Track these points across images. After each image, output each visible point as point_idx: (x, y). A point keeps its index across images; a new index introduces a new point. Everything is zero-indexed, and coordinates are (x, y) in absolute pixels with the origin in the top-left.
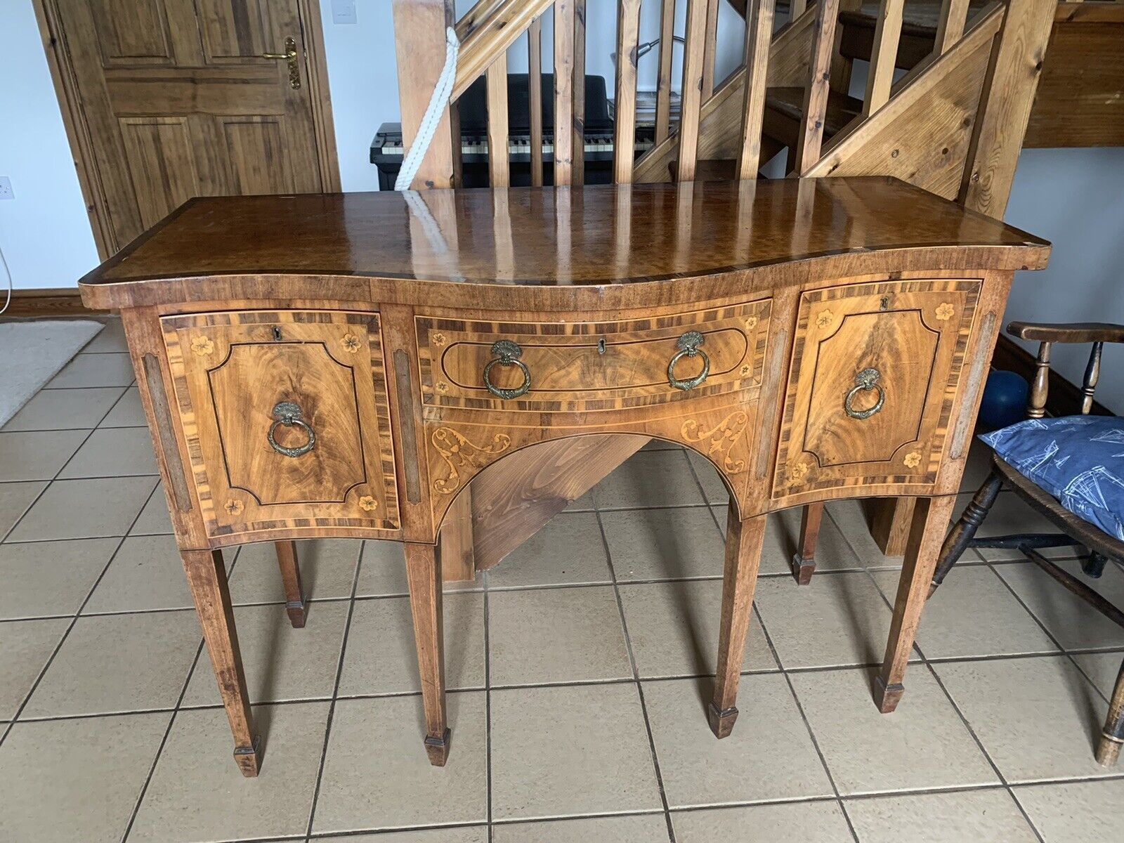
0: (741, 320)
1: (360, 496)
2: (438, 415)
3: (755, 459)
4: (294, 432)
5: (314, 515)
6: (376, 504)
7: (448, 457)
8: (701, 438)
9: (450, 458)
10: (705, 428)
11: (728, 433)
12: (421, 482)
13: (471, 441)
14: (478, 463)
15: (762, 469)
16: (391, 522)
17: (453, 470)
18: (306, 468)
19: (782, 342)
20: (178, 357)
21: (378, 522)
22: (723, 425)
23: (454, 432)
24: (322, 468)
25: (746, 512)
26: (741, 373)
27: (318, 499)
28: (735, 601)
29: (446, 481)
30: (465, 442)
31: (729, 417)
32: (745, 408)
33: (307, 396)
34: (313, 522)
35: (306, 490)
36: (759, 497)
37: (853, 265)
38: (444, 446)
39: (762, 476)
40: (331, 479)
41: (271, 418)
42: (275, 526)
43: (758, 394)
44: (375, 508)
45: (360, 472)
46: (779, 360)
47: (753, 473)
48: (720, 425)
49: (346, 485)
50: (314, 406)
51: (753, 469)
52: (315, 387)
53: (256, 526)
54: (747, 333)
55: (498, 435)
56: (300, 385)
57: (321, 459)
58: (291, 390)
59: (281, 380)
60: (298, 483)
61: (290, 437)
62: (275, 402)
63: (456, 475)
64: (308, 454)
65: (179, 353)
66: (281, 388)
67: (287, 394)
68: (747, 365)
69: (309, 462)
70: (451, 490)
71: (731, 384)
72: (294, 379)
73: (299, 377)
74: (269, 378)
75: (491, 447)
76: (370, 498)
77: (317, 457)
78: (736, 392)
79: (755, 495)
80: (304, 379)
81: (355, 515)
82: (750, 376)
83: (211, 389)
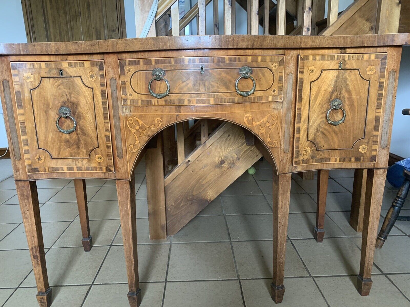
0: (270, 64)
1: (96, 155)
2: (129, 110)
3: (283, 141)
4: (68, 122)
5: (76, 165)
6: (103, 159)
7: (134, 132)
8: (255, 125)
9: (135, 133)
10: (256, 119)
11: (268, 124)
12: (123, 146)
13: (144, 123)
14: (148, 135)
15: (287, 148)
16: (110, 168)
17: (137, 139)
18: (73, 140)
19: (291, 79)
20: (18, 82)
21: (104, 168)
22: (265, 119)
23: (137, 118)
24: (79, 140)
25: (281, 170)
26: (272, 92)
27: (77, 156)
28: (279, 221)
29: (134, 145)
30: (142, 124)
31: (268, 116)
32: (276, 112)
33: (73, 104)
34: (75, 169)
35: (73, 152)
36: (286, 163)
37: (322, 41)
38: (133, 127)
39: (287, 151)
40: (83, 146)
41: (58, 115)
42: (58, 170)
43: (281, 106)
44: (102, 161)
45: (96, 142)
46: (291, 89)
47: (282, 149)
48: (264, 119)
49: (90, 149)
50: (76, 108)
51: (282, 147)
52: (77, 99)
53: (50, 169)
54: (273, 71)
55: (156, 119)
56: (71, 98)
57: (79, 135)
58: (67, 100)
59: (63, 96)
60: (69, 148)
61: (66, 124)
62: (60, 107)
63: (138, 142)
64: (74, 133)
65: (18, 80)
66: (62, 100)
67: (64, 103)
68: (274, 89)
69: (74, 137)
70: (136, 150)
71: (267, 97)
72: (68, 95)
73: (70, 94)
74: (57, 95)
75: (153, 126)
76: (100, 156)
77: (77, 134)
78: (270, 102)
79: (284, 161)
80: (72, 95)
81: (94, 165)
82: (276, 94)
83: (32, 98)
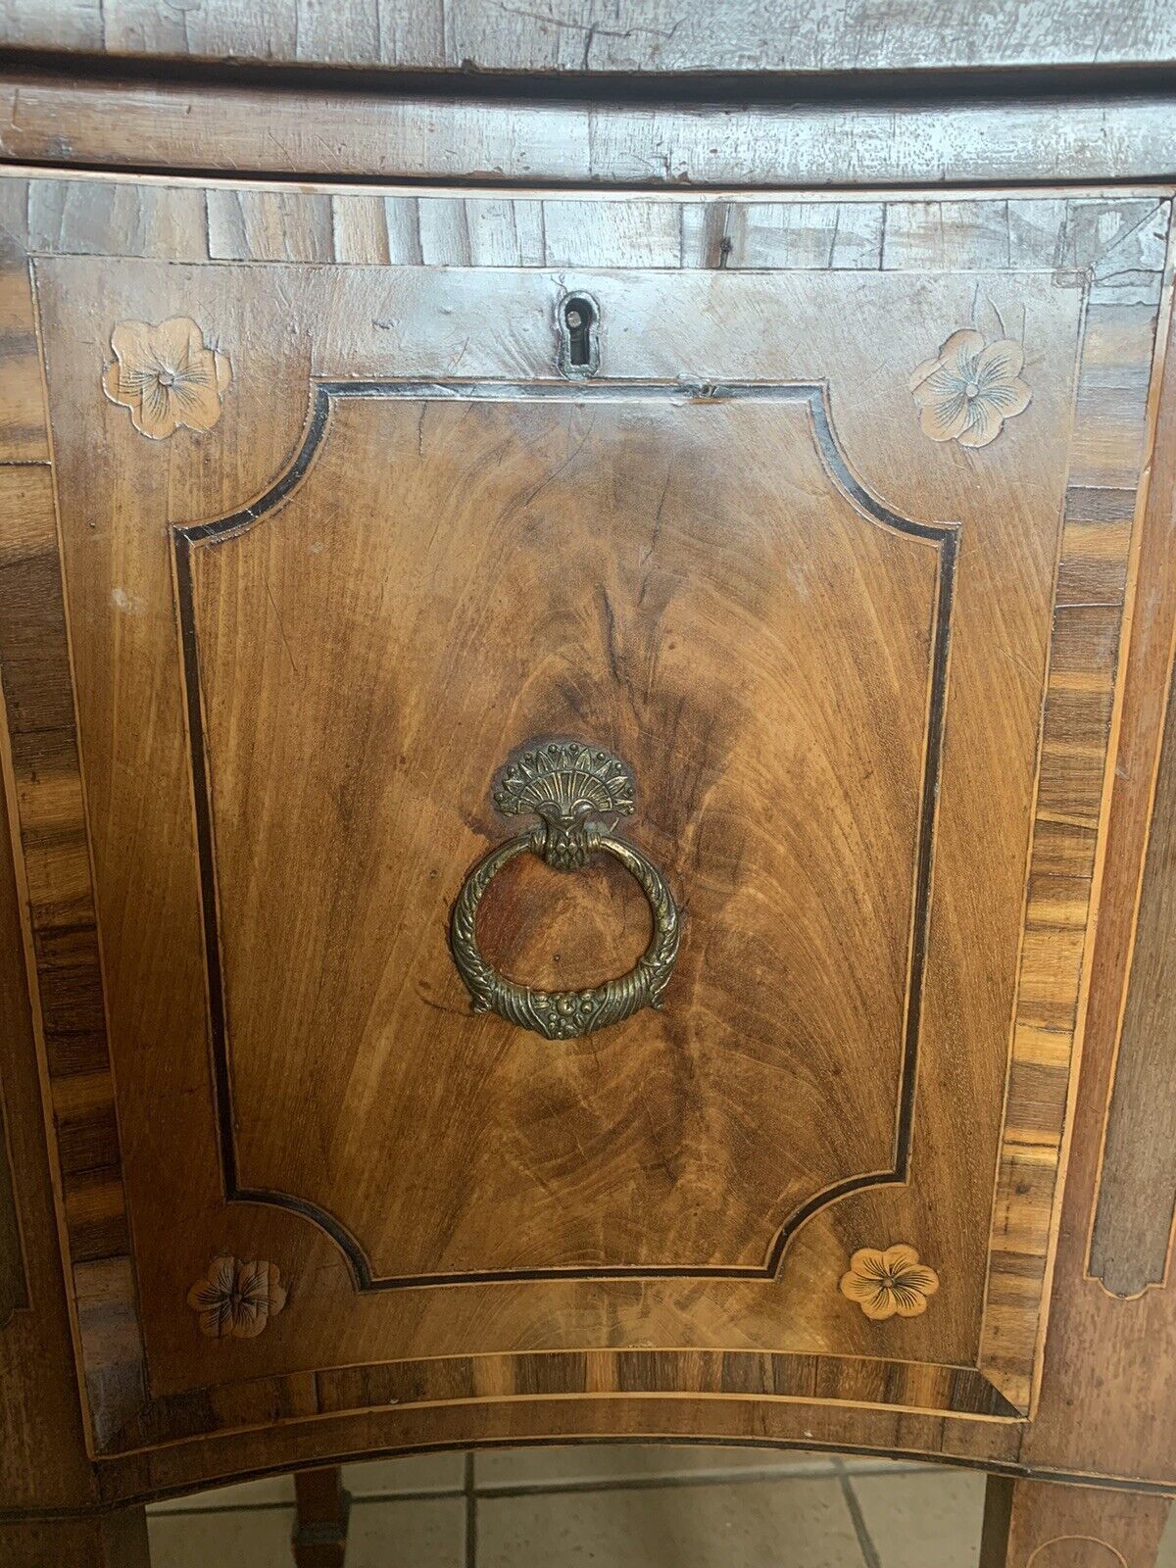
1: (852, 1245)
4: (583, 900)
5: (615, 1336)
6: (931, 1286)
16: (994, 1377)
18: (615, 1094)
20: (30, 433)
21: (925, 1376)
24: (686, 1099)
27: (645, 1256)
33: (673, 708)
34: (602, 1369)
35: (594, 1212)
40: (723, 1156)
41: (478, 827)
42: (419, 1392)
44: (920, 1305)
45: (881, 1123)
49: (794, 1187)
50: (705, 762)
52: (725, 655)
53: (331, 1392)
56: (653, 646)
57: (694, 1048)
58: (598, 671)
59: (560, 614)
60: (560, 1172)
61: (557, 931)
62: (510, 738)
64: (633, 1026)
65: (35, 411)
66: (552, 662)
67: (572, 696)
69: (631, 1065)
72: (625, 611)
73: (653, 598)
74: (502, 603)
76: (905, 1256)
77: (676, 1037)
80: (680, 610)
81: (808, 1339)
83: (190, 640)
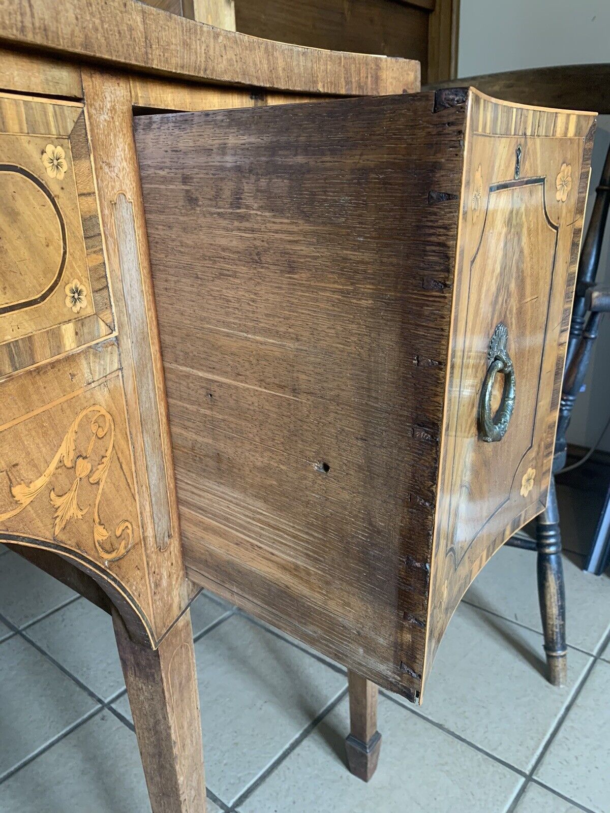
0: (30, 147)
3: (148, 508)
8: (25, 501)
10: (25, 471)
11: (83, 467)
15: (163, 525)
19: (129, 227)
22: (66, 450)
25: (160, 625)
26: (68, 301)
31: (75, 427)
32: (102, 396)
36: (170, 584)
39: (166, 539)
43: (116, 359)
46: (134, 273)
47: (151, 541)
48: (62, 450)
51: (150, 533)
54: (55, 189)
68: (74, 283)
71: (55, 335)
78: (71, 359)
79: (164, 583)
82: (90, 311)
